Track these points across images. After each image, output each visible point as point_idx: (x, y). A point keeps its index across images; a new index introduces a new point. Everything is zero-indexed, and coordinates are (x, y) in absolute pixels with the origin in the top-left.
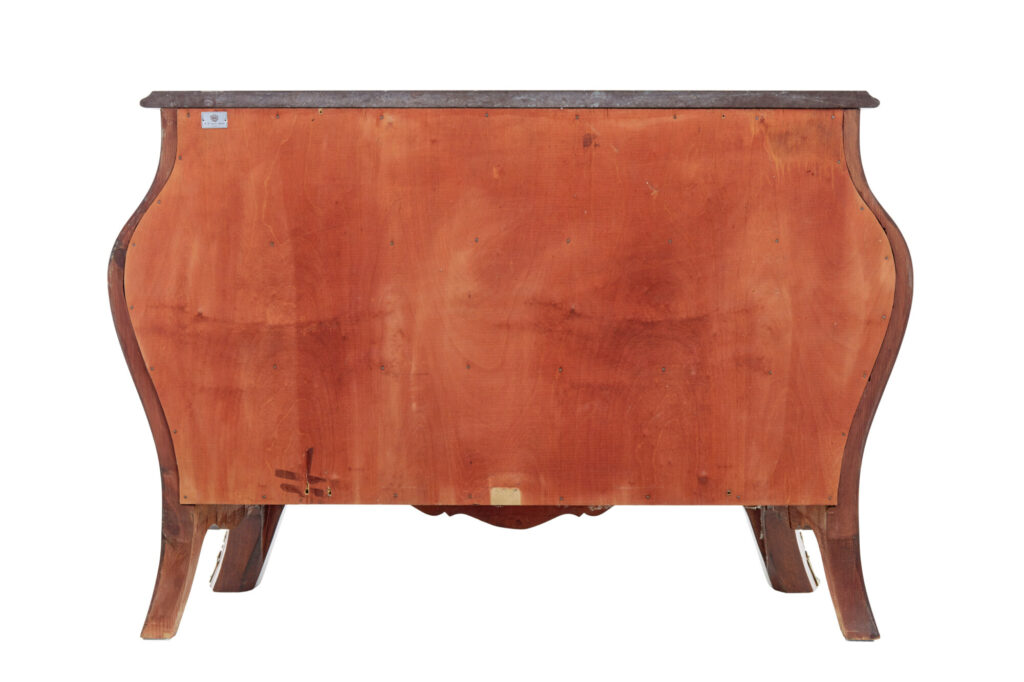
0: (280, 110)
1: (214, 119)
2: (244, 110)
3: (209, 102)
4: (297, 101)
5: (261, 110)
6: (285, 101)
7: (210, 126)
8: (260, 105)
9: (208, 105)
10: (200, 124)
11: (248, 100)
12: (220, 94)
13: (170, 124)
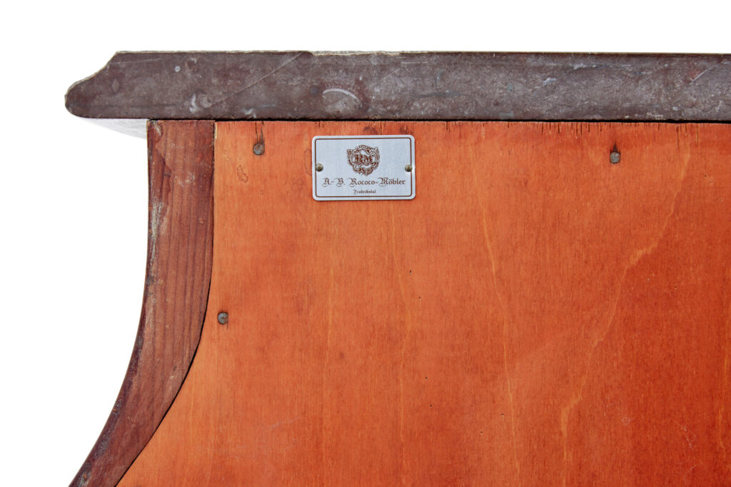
0: (622, 129)
1: (364, 161)
2: (483, 128)
3: (342, 98)
4: (690, 94)
5: (550, 129)
6: (644, 94)
7: (347, 191)
8: (544, 110)
9: (340, 107)
10: (303, 185)
11: (501, 87)
12: (386, 63)
13: (184, 181)
